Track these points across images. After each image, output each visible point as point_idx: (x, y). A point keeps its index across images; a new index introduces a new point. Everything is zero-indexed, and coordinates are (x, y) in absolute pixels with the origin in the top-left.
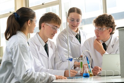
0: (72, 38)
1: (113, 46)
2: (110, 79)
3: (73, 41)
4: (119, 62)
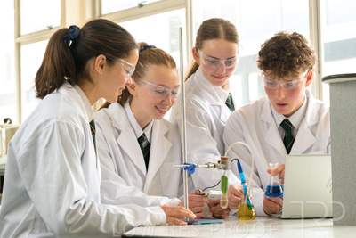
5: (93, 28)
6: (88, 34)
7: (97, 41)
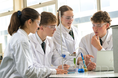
0: (65, 35)
1: (108, 42)
2: (105, 74)
3: (67, 37)
4: (113, 58)
5: (26, 11)
6: (24, 13)
7: (28, 15)
